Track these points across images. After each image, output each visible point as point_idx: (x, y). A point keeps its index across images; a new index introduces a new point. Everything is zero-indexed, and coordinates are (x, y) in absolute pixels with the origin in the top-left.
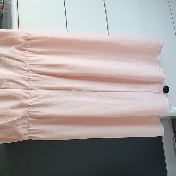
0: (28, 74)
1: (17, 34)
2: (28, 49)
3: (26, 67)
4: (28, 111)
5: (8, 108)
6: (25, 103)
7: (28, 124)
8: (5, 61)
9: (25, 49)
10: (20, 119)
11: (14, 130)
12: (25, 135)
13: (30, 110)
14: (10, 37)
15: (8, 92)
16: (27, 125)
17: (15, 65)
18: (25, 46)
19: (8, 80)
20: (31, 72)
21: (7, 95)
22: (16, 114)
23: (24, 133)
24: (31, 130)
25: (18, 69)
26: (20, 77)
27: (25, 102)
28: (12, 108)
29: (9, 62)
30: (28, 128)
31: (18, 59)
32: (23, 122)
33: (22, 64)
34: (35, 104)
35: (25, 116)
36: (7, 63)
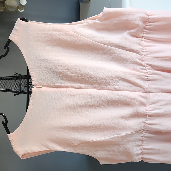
0: (145, 71)
1: (134, 14)
2: (145, 35)
3: (143, 61)
4: (145, 123)
5: (118, 118)
6: (141, 112)
7: (142, 141)
8: (115, 53)
9: (141, 35)
10: (134, 133)
11: (123, 148)
12: (137, 156)
13: (147, 122)
14: (124, 18)
15: (118, 95)
16: (140, 142)
17: (128, 58)
18: (142, 32)
19: (119, 78)
20: (150, 67)
21: (118, 99)
22: (128, 126)
23: (136, 152)
24: (145, 149)
25: (131, 63)
26: (135, 75)
27: (142, 109)
28: (123, 117)
29: (120, 54)
30: (142, 146)
31: (133, 49)
32: (137, 138)
33: (138, 56)
34: (154, 114)
35: (140, 129)
36: (117, 55)
